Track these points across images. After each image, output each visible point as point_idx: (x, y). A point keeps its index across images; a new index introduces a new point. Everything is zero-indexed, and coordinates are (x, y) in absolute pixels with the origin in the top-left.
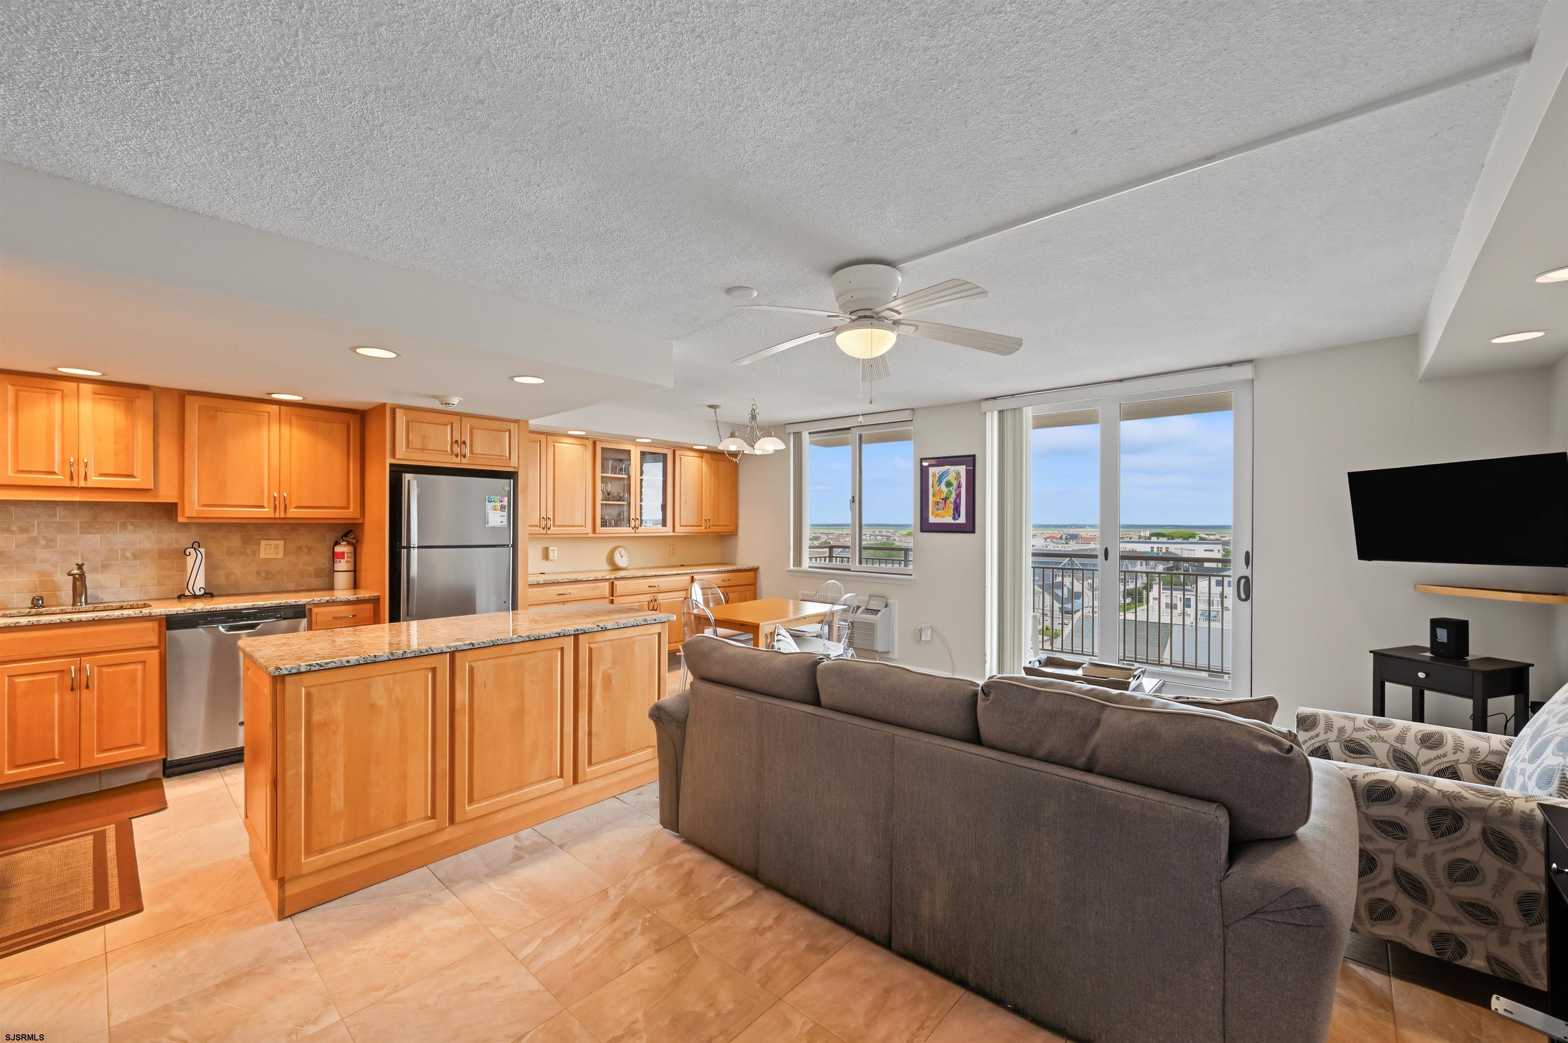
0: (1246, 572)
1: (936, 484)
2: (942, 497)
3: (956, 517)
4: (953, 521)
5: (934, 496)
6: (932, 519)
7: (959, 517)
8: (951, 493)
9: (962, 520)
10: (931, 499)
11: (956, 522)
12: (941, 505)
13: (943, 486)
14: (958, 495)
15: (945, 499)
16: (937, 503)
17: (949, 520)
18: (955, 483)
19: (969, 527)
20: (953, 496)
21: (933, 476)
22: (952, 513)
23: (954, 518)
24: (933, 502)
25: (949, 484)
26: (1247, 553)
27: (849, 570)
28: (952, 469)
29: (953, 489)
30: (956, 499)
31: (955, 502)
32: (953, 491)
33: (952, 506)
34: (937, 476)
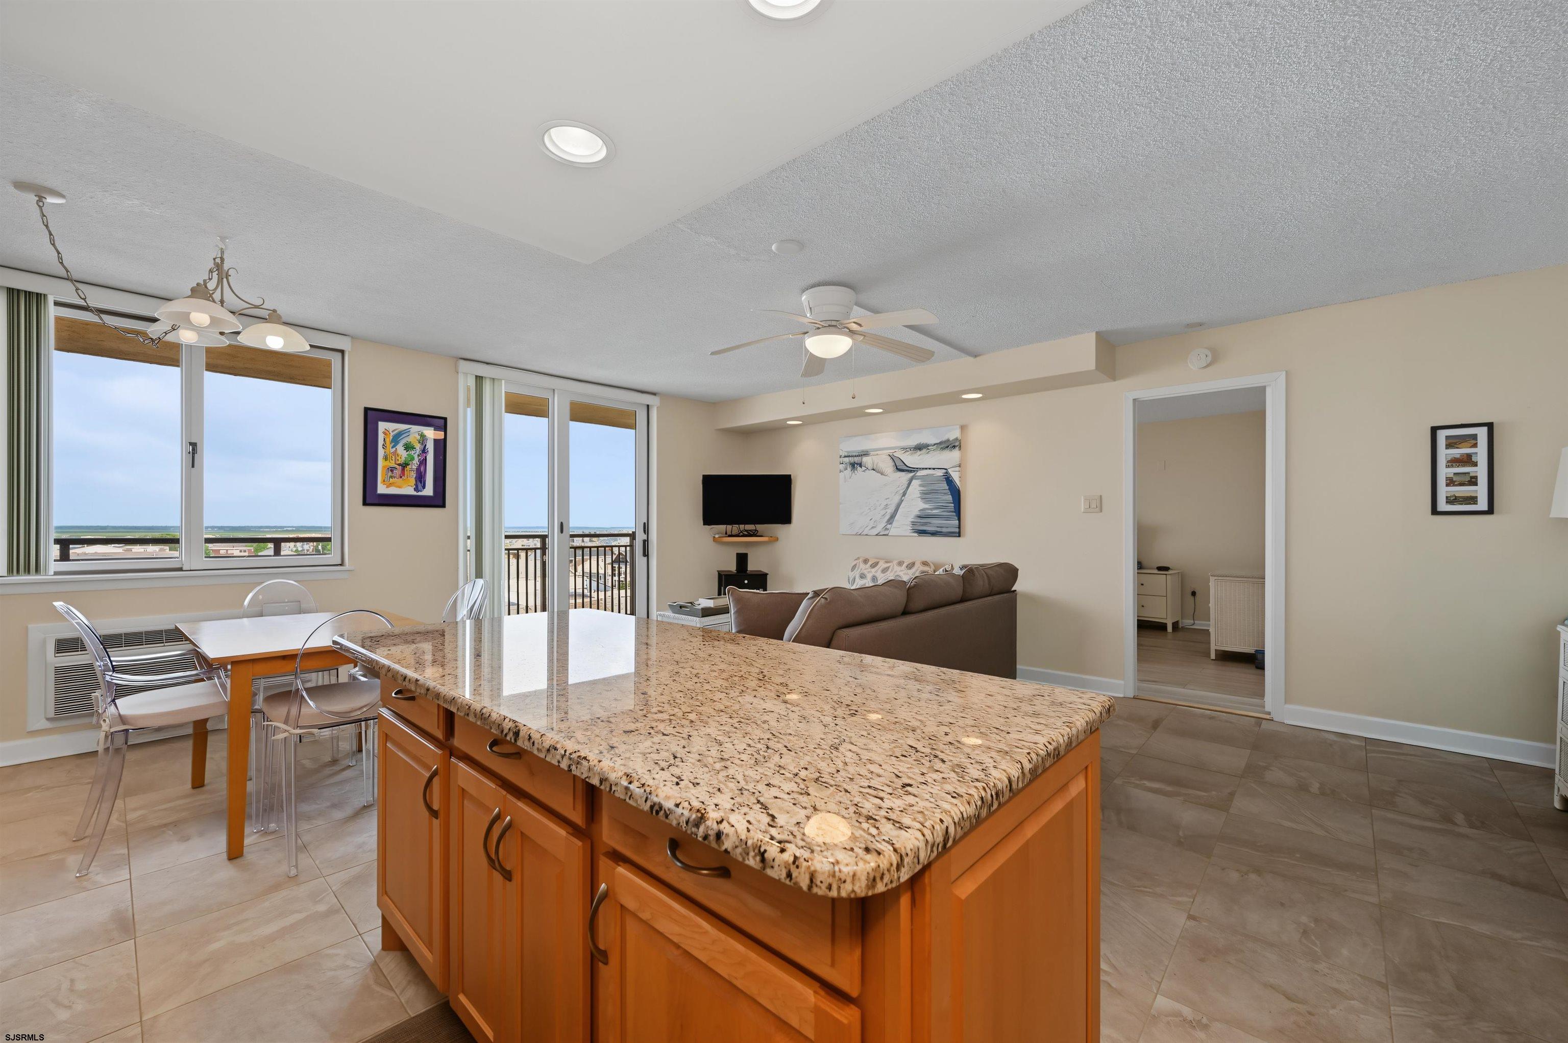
0: (645, 537)
1: (389, 445)
2: (399, 462)
3: (420, 487)
4: (415, 493)
5: (386, 458)
6: (382, 489)
7: (424, 487)
8: (413, 459)
9: (429, 491)
10: (381, 463)
11: (420, 494)
12: (398, 472)
13: (400, 449)
14: (423, 462)
15: (404, 466)
16: (392, 470)
17: (409, 491)
18: (418, 447)
19: (438, 500)
20: (416, 461)
21: (384, 433)
22: (414, 482)
23: (416, 489)
24: (384, 467)
25: (408, 447)
26: (645, 523)
27: (181, 569)
28: (415, 429)
29: (416, 454)
30: (419, 466)
31: (418, 469)
32: (416, 456)
33: (414, 474)
34: (392, 434)
